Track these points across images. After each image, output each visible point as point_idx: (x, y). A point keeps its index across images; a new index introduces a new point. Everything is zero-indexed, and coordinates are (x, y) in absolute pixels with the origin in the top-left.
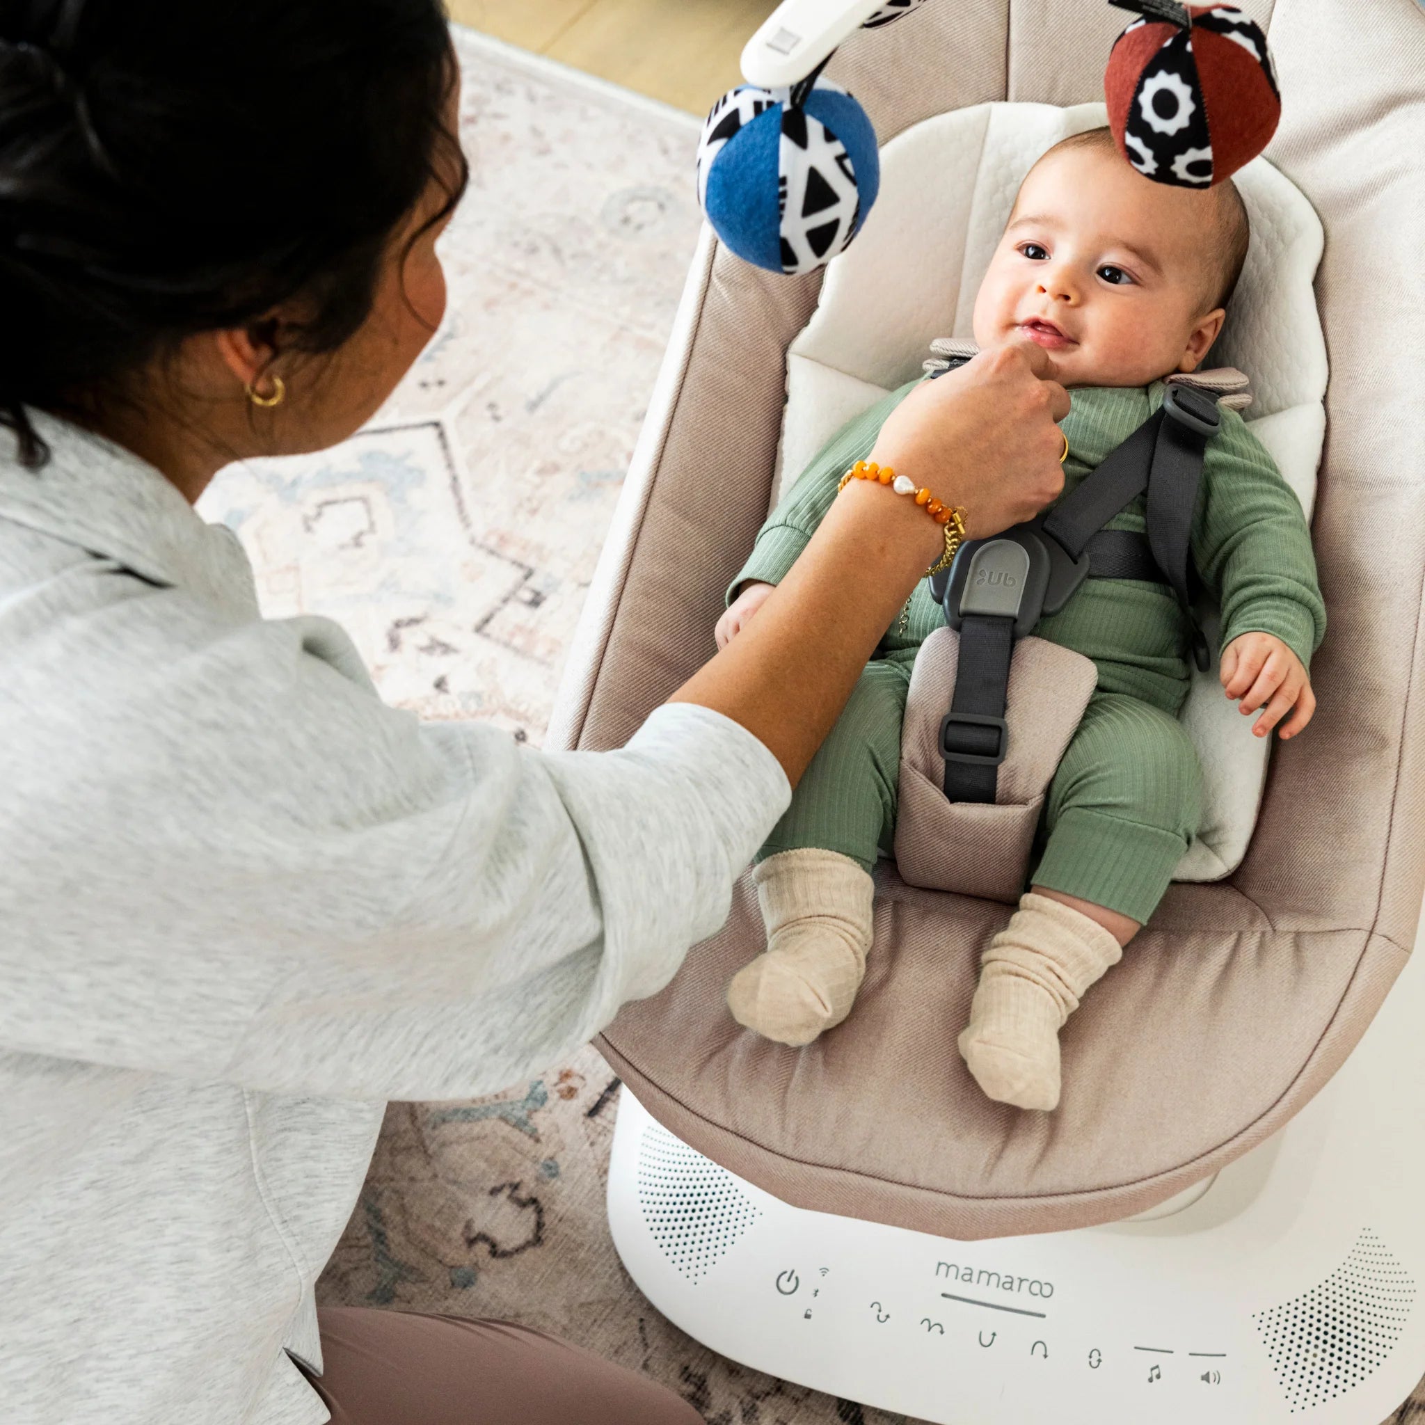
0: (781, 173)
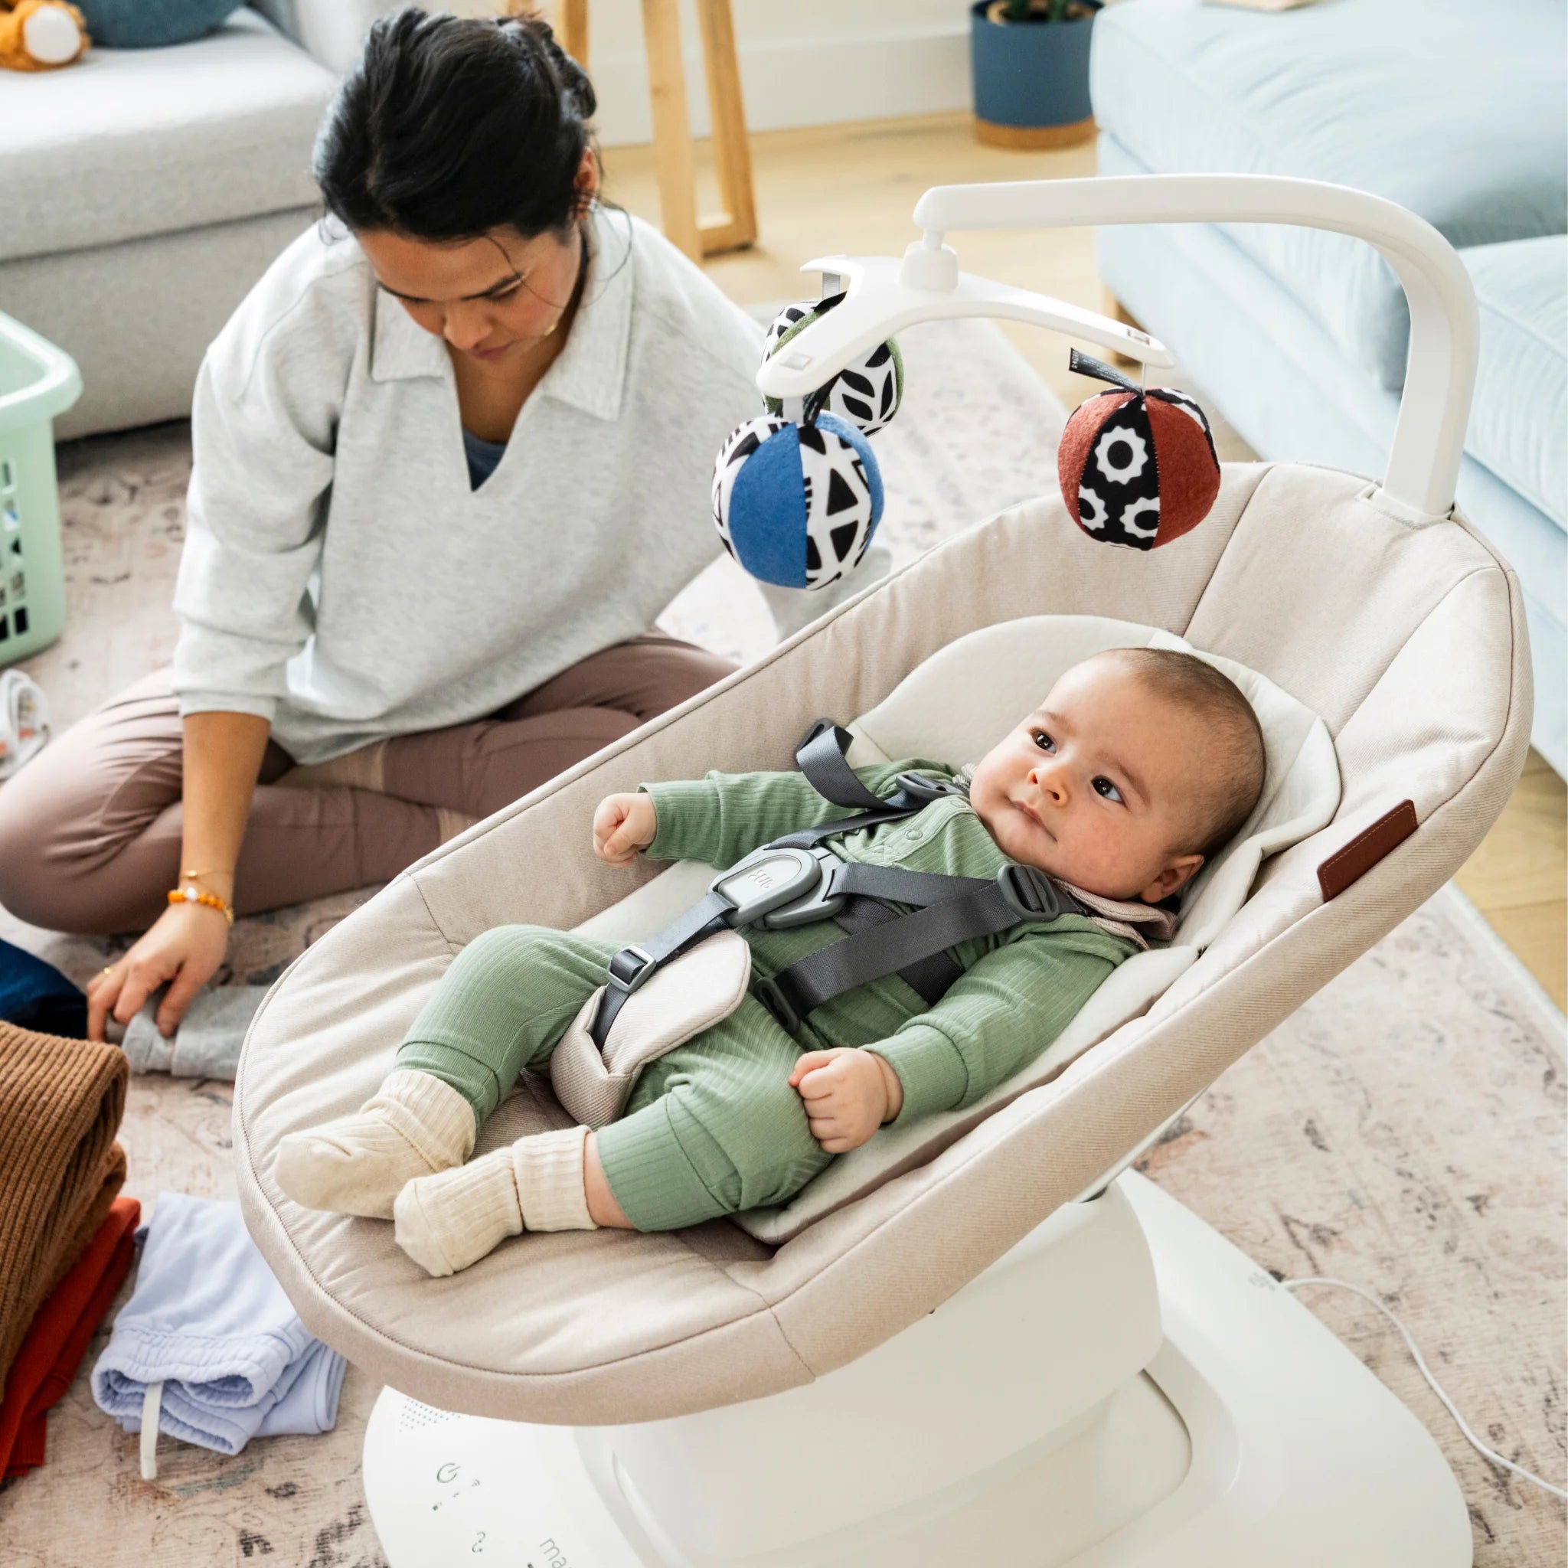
0: (806, 475)
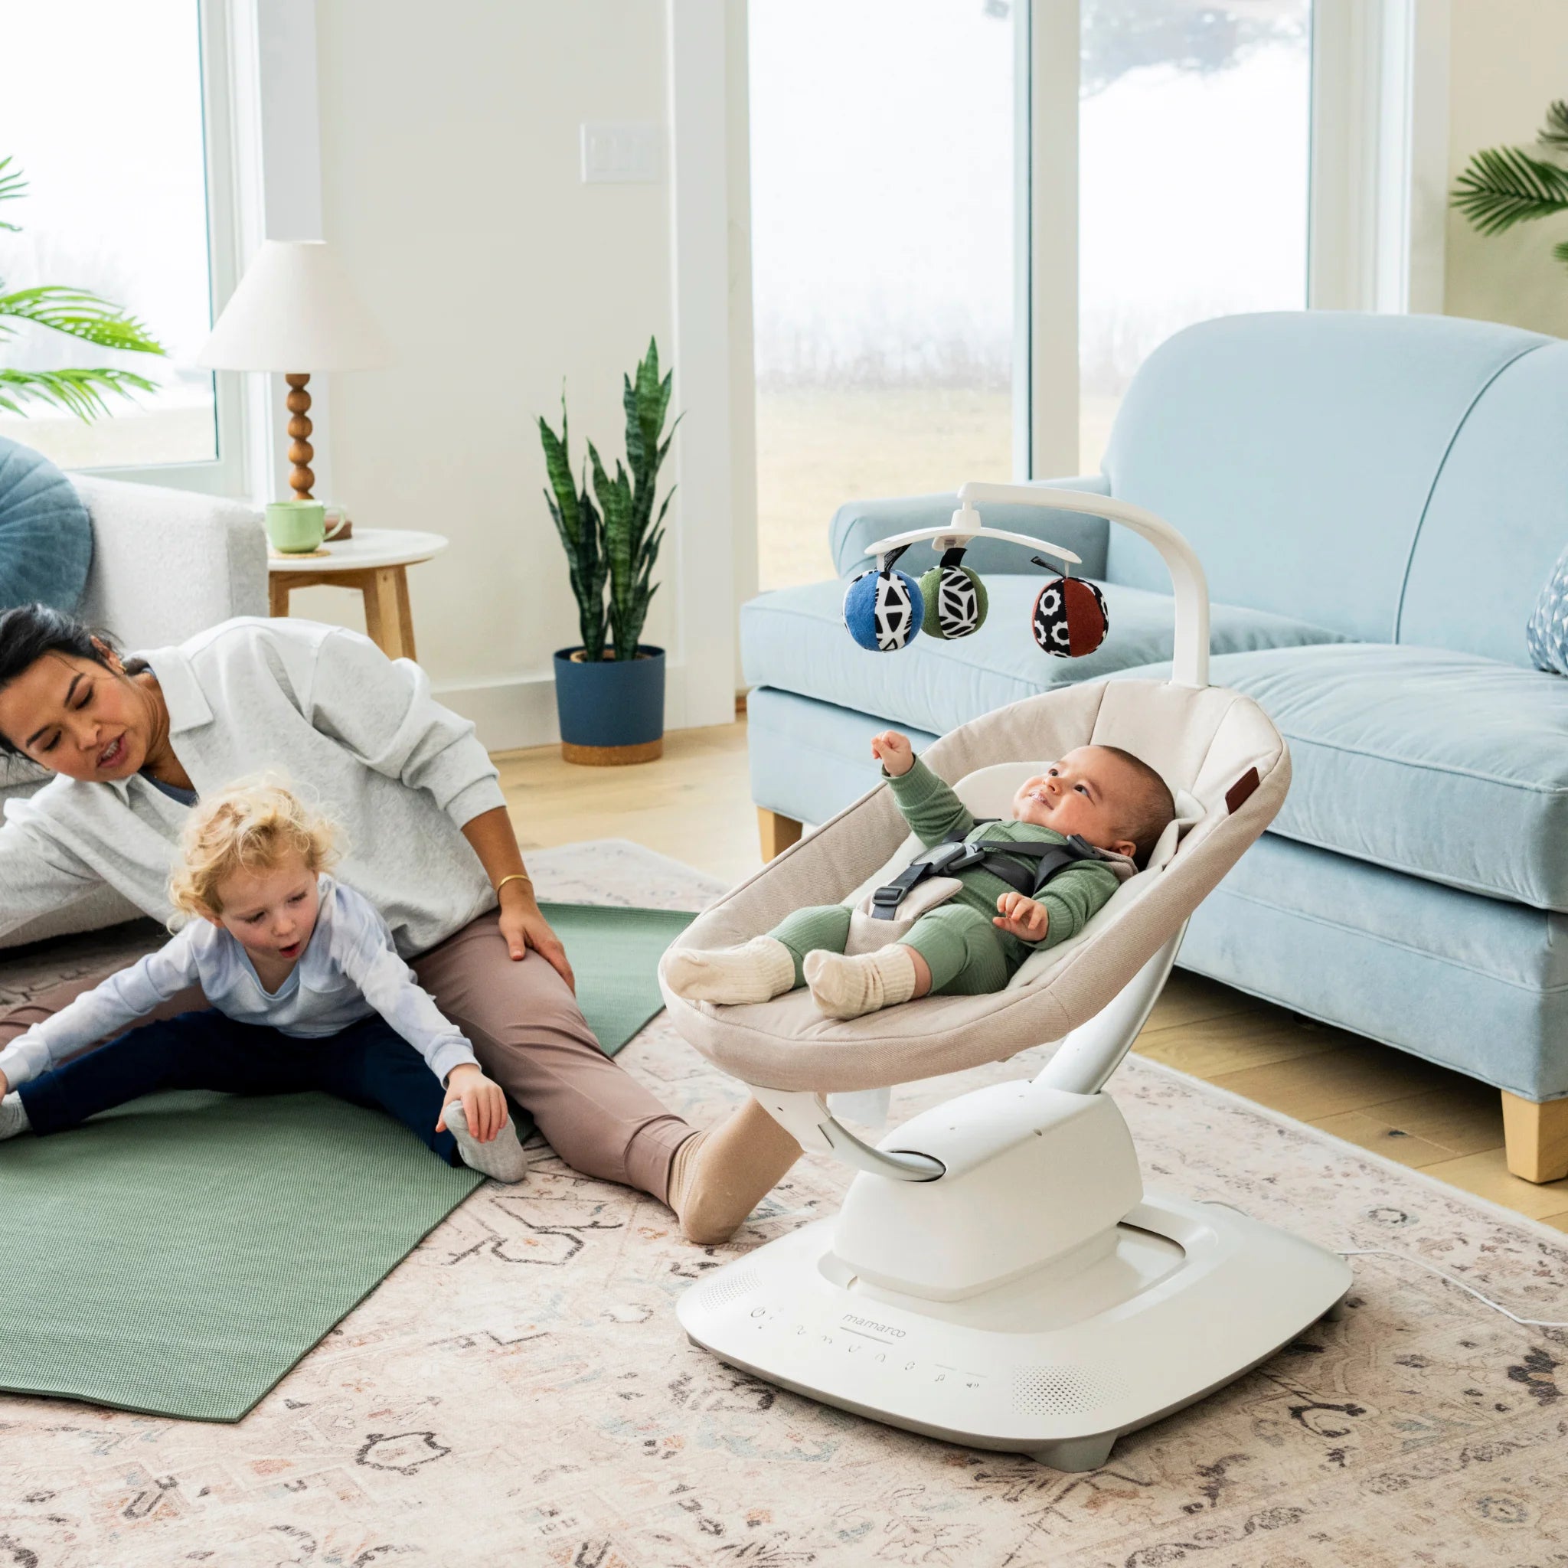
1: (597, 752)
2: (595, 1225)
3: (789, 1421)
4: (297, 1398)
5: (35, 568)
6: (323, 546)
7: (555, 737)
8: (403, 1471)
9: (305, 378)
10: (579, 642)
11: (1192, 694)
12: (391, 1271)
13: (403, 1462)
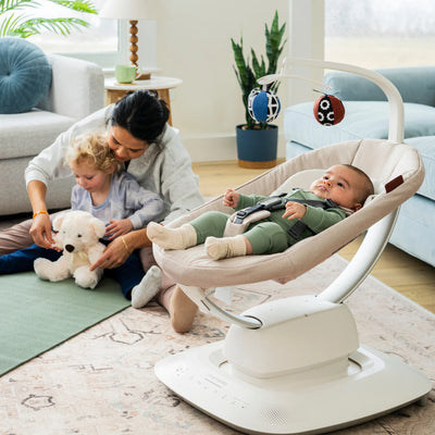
1: (249, 163)
2: (151, 332)
3: (181, 412)
4: (15, 378)
5: (30, 85)
6: (134, 82)
7: (235, 157)
8: (34, 409)
9: (136, 22)
10: (245, 122)
11: (394, 145)
12: (70, 338)
13: (36, 406)
